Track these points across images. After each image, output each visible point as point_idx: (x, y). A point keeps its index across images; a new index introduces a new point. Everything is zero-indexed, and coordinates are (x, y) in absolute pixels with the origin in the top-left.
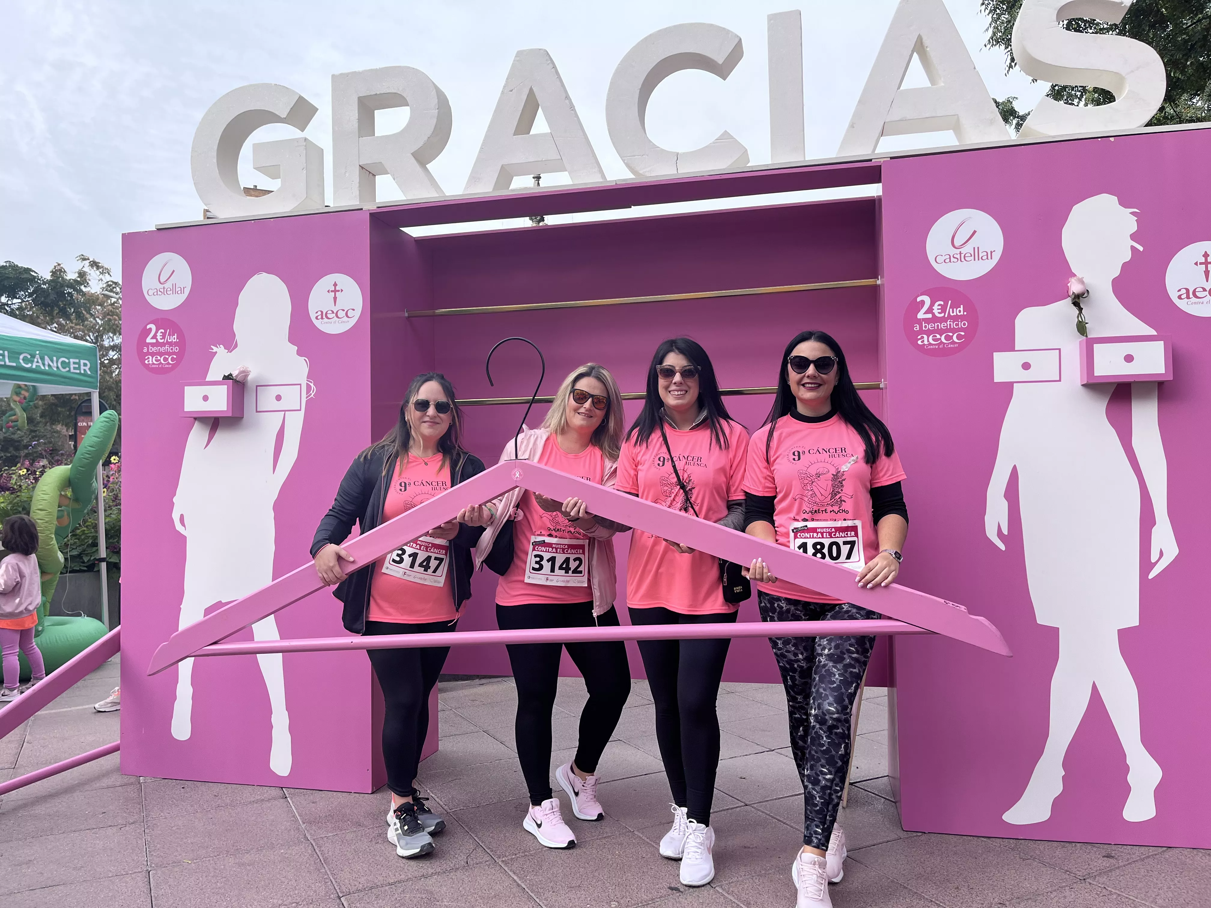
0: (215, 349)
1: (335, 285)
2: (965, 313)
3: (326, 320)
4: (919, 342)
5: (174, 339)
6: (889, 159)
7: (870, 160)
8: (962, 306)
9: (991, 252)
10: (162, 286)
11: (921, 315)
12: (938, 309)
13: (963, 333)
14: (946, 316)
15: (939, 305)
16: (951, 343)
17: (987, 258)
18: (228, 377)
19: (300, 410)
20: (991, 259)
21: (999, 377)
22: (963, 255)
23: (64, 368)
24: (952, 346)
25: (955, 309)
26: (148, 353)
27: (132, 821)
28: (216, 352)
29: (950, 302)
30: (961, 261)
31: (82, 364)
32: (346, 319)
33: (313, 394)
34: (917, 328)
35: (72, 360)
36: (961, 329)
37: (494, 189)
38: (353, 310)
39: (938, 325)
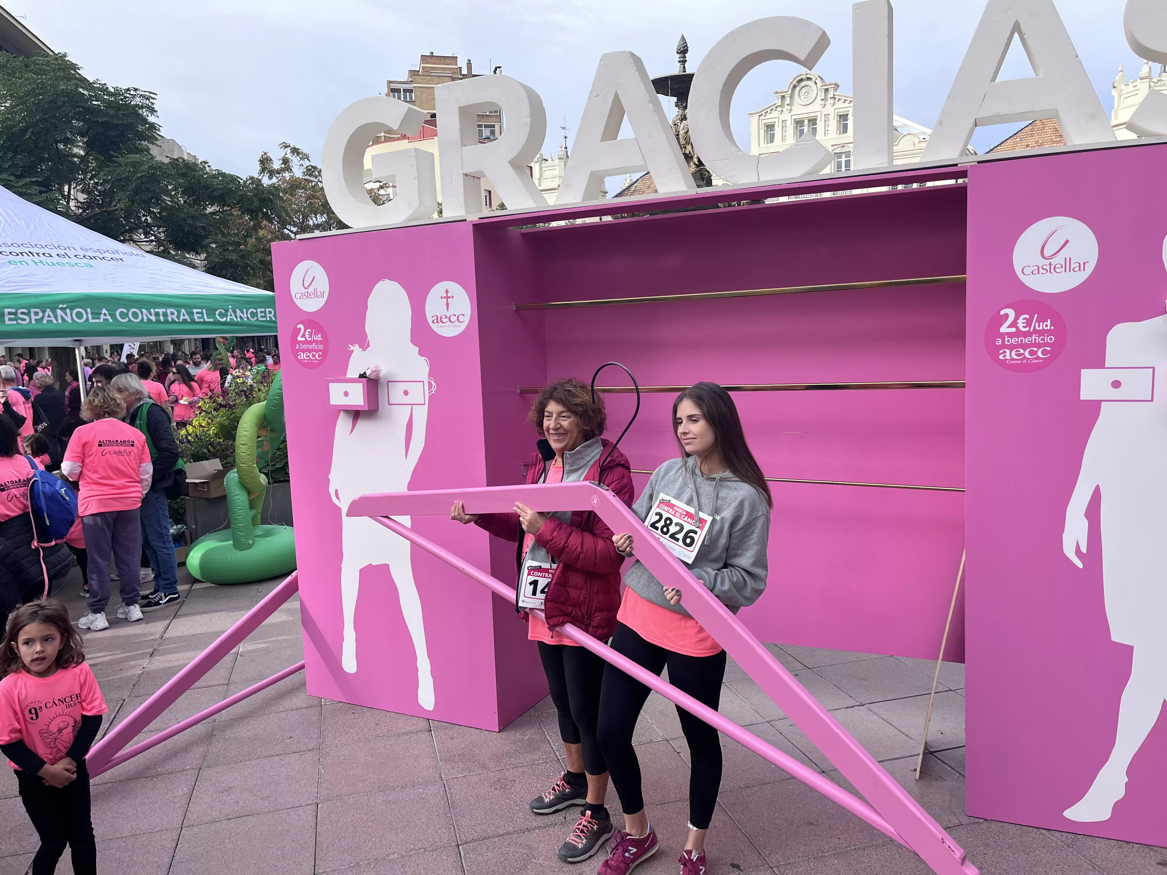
0: (352, 348)
1: (447, 292)
2: (1052, 328)
3: (441, 324)
4: (1001, 357)
5: (319, 337)
6: (976, 163)
7: (956, 165)
8: (1049, 320)
9: (1084, 263)
10: (306, 291)
11: (1004, 329)
12: (1023, 323)
13: (1049, 349)
14: (1031, 330)
15: (1024, 319)
16: (1035, 359)
17: (1080, 270)
18: (363, 376)
19: (424, 404)
20: (1084, 270)
21: (1085, 395)
22: (1052, 267)
23: (253, 318)
24: (1036, 361)
25: (1041, 324)
26: (300, 350)
27: (311, 748)
28: (353, 351)
29: (1036, 315)
30: (1050, 272)
31: (267, 312)
32: (457, 323)
33: (434, 391)
34: (999, 342)
35: (259, 310)
36: (1047, 344)
37: (583, 200)
38: (463, 315)
39: (1022, 340)
